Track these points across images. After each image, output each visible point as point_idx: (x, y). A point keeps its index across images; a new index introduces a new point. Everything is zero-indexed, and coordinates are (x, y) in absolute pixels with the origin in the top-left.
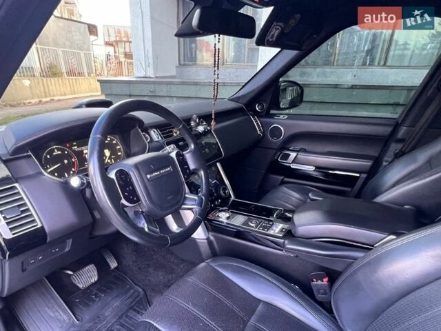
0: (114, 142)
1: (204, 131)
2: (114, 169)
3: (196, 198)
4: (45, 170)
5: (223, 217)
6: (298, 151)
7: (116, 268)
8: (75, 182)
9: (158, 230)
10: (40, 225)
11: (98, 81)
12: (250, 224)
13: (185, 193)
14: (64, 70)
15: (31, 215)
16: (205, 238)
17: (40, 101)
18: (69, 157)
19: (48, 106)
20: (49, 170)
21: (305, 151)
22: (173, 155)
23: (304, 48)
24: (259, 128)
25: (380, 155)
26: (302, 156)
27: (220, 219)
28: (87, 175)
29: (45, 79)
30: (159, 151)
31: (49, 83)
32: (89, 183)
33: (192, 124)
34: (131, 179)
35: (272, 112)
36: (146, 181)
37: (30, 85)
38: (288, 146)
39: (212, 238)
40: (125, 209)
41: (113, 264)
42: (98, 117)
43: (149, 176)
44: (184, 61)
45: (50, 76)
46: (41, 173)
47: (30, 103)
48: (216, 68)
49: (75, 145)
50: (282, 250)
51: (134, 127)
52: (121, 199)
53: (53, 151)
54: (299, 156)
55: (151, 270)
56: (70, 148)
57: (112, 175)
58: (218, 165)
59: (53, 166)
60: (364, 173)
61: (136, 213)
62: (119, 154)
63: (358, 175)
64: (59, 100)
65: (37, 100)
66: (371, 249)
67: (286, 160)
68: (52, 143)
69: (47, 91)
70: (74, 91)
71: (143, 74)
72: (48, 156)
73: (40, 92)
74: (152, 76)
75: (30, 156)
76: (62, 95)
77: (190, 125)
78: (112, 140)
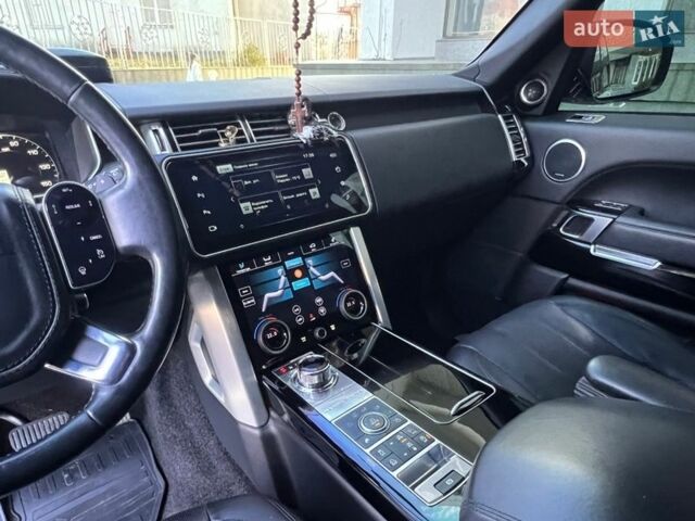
0: (35, 152)
6: (619, 213)
14: (268, 56)
16: (255, 425)
24: (519, 146)
38: (594, 198)
39: (274, 430)
44: (456, 29)
45: (246, 65)
54: (617, 226)
58: (355, 232)
67: (581, 231)
71: (372, 54)
78: (24, 147)
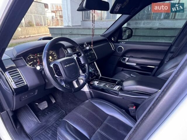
0: (53, 53)
1: (89, 49)
2: (53, 63)
3: (84, 75)
4: (28, 64)
5: (96, 83)
6: (129, 57)
7: (55, 103)
8: (38, 68)
9: (69, 87)
10: (26, 84)
11: (48, 28)
12: (106, 86)
13: (80, 73)
14: (35, 24)
15: (23, 80)
16: (88, 91)
17: (25, 37)
18: (36, 59)
19: (28, 39)
20: (29, 64)
21: (132, 57)
22: (75, 58)
23: (132, 14)
24: (113, 47)
25: (164, 59)
26: (131, 59)
27: (95, 84)
28: (43, 66)
29: (27, 28)
30: (70, 57)
31: (29, 29)
32: (43, 69)
33: (84, 46)
34: (58, 67)
35: (119, 41)
36: (64, 68)
37: (21, 30)
38: (125, 55)
39: (91, 91)
40: (57, 78)
41: (54, 101)
42: (46, 44)
43: (65, 66)
44: (85, 19)
45: (29, 26)
46: (26, 65)
47: (21, 38)
48: (93, 23)
49: (38, 55)
50: (118, 96)
51: (61, 47)
52: (55, 74)
53: (30, 57)
54: (129, 59)
55: (68, 104)
56: (37, 56)
57: (52, 66)
58: (95, 62)
59: (31, 62)
60: (157, 66)
61: (61, 80)
62: (55, 58)
63: (154, 67)
64: (33, 37)
65: (24, 36)
66: (151, 95)
67: (124, 61)
68: (30, 54)
69: (28, 32)
70: (39, 32)
71: (67, 25)
72: (29, 59)
73: (25, 33)
74: (71, 26)
75: (22, 59)
76: (34, 34)
77: (83, 46)
78: (52, 53)
